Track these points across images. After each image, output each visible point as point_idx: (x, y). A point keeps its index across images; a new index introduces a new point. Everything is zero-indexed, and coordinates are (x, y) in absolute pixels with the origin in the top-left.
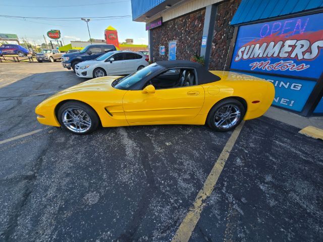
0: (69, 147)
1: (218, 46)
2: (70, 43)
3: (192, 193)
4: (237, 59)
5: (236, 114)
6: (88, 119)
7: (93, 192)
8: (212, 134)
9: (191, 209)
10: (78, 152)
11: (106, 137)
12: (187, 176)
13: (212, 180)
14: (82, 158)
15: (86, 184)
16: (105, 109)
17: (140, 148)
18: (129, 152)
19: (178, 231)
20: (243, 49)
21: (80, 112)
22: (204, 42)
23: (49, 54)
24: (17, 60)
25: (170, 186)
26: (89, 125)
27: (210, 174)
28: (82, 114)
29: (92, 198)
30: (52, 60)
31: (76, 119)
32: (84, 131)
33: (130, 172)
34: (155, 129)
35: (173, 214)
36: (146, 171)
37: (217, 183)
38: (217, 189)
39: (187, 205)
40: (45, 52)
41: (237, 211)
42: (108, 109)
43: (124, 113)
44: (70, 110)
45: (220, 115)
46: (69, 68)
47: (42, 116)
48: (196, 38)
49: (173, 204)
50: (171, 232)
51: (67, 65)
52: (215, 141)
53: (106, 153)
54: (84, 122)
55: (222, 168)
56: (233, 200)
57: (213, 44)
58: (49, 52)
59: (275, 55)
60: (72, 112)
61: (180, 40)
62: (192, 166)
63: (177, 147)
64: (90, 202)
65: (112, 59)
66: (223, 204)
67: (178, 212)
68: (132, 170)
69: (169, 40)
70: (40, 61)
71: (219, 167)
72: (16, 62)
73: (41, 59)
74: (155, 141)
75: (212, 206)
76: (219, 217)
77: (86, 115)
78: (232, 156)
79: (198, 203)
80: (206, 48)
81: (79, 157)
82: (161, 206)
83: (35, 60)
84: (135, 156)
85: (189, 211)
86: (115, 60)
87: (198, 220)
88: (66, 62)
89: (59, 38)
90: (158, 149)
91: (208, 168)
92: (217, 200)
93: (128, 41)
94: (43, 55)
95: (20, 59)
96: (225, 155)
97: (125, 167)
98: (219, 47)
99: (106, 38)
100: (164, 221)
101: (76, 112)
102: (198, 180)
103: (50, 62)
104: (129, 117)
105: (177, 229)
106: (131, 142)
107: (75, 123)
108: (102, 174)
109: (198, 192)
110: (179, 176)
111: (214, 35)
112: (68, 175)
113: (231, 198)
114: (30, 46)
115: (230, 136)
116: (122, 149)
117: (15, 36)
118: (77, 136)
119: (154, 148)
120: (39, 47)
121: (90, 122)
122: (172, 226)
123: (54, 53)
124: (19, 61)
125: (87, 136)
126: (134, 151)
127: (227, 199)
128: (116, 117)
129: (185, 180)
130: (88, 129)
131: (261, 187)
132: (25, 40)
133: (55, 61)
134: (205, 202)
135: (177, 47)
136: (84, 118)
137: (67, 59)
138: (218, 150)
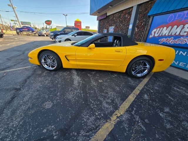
0: (43, 77)
1: (139, 29)
2: (56, 27)
3: (111, 111)
4: (151, 36)
5: (147, 67)
6: (56, 62)
7: (49, 102)
8: (130, 79)
9: (109, 121)
10: (47, 80)
11: (64, 73)
12: (109, 101)
13: (126, 105)
14: (48, 83)
15: (47, 97)
16: (65, 57)
17: (83, 81)
18: (76, 83)
19: (97, 133)
20: (155, 30)
21: (51, 57)
22: (131, 27)
23: (44, 32)
24: (28, 34)
25: (96, 105)
26: (56, 65)
27: (125, 101)
28: (52, 59)
29: (48, 105)
30: (45, 35)
31: (49, 61)
32: (53, 69)
33: (74, 94)
35: (96, 122)
36: (84, 94)
37: (129, 108)
38: (129, 111)
39: (107, 118)
40: (42, 31)
41: (141, 127)
42: (67, 57)
43: (76, 60)
45: (136, 66)
46: (53, 39)
47: (31, 58)
48: (126, 25)
49: (97, 116)
50: (93, 133)
51: (52, 37)
52: (131, 83)
53: (62, 82)
54: (53, 64)
55: (134, 99)
56: (139, 120)
57: (136, 28)
58: (44, 31)
59: (177, 34)
60: (47, 57)
61: (116, 26)
62: (113, 95)
63: (106, 84)
64: (47, 107)
65: (76, 35)
66: (131, 122)
67: (100, 121)
68: (75, 93)
69: (110, 26)
70: (39, 36)
71: (131, 98)
73: (40, 34)
74: (92, 79)
75: (123, 121)
76: (127, 129)
77: (54, 59)
78: (142, 93)
79: (114, 118)
80: (131, 30)
81: (47, 82)
82: (89, 116)
83: (37, 35)
84: (79, 85)
85: (107, 122)
86: (77, 35)
87: (112, 128)
88: (52, 36)
90: (94, 83)
91: (124, 98)
92: (128, 118)
93: (87, 27)
94: (41, 32)
95: (30, 34)
96: (137, 91)
97: (72, 90)
98: (140, 30)
99: (75, 26)
100: (89, 125)
101: (49, 57)
102: (116, 104)
103: (44, 36)
104: (78, 63)
105: (97, 132)
106: (78, 78)
107: (48, 63)
108: (57, 93)
109: (115, 111)
110: (104, 100)
111: (137, 23)
112: (38, 91)
113: (137, 118)
114: (36, 28)
115: (141, 81)
116: (72, 81)
117: (30, 23)
118: (48, 71)
119: (91, 82)
120: (40, 29)
121: (56, 64)
122: (94, 129)
123: (47, 32)
124: (29, 35)
125: (54, 72)
126: (79, 83)
127: (135, 118)
128: (71, 62)
129: (107, 103)
130: (55, 67)
131: (161, 115)
132: (34, 25)
133: (47, 36)
134: (118, 118)
135: (114, 30)
136: (53, 61)
137: (52, 34)
138: (133, 88)
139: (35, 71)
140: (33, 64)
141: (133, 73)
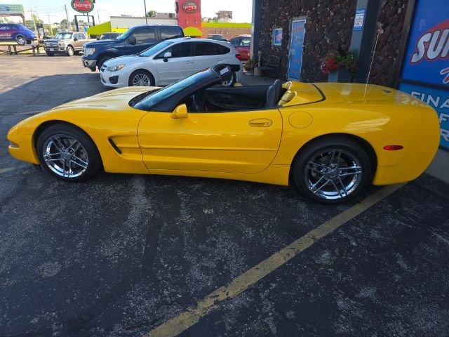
0: (45, 198)
1: (388, 28)
3: (204, 288)
5: (353, 170)
6: (85, 154)
7: (53, 262)
8: (302, 206)
9: (190, 310)
10: (55, 207)
11: (108, 189)
12: (212, 264)
13: (254, 275)
14: (57, 216)
15: (49, 251)
16: (110, 140)
17: (156, 211)
18: (134, 216)
19: (153, 331)
20: (426, 38)
21: (72, 143)
22: (359, 20)
23: (66, 41)
24: (13, 51)
25: (173, 272)
26: (85, 165)
27: (256, 267)
28: (74, 146)
29: (50, 270)
30: (71, 52)
31: (65, 153)
32: (77, 175)
33: (122, 243)
34: (197, 186)
35: (158, 309)
36: (148, 246)
37: (259, 282)
38: (253, 291)
39: (188, 302)
40: (61, 36)
41: (267, 326)
42: (115, 140)
43: (140, 150)
44: (56, 138)
46: (93, 69)
47: (15, 145)
48: (344, 11)
49: (166, 297)
50: (141, 330)
51: (90, 62)
52: (300, 218)
53: (96, 213)
54: (78, 161)
55: (284, 262)
56: (271, 311)
57: (380, 25)
58: (67, 36)
60: (59, 142)
61: (313, 17)
62: (230, 251)
63: (220, 219)
64: (45, 274)
66: (246, 314)
67: (168, 308)
68: (125, 243)
69: (293, 15)
70: (50, 54)
71: (278, 259)
72: (11, 54)
73: (52, 50)
74: (187, 205)
75: (228, 311)
76: (229, 328)
77: (81, 148)
78: (318, 247)
79: (207, 304)
80: (361, 33)
81: (54, 213)
82: (143, 297)
83: (42, 51)
84: (141, 223)
85: (185, 310)
86: (174, 56)
87: (192, 324)
88: (89, 58)
89: (91, 10)
90: (186, 218)
91: (256, 255)
92: (242, 304)
93: (221, 14)
94: (57, 42)
95: (19, 48)
96: (304, 243)
97: (117, 236)
98: (391, 32)
99: (177, 11)
100: (138, 316)
101: (66, 142)
102: (228, 272)
103: (67, 54)
104: (148, 158)
105: (153, 328)
106: (144, 201)
107: (62, 160)
108: (77, 242)
109: (216, 289)
110: (198, 262)
111: (382, 5)
112: (28, 235)
113: (269, 307)
114: (40, 26)
116: (126, 208)
117: (20, 7)
118: (62, 183)
119: (178, 214)
120: (55, 26)
121: (87, 160)
122: (147, 323)
123: (75, 40)
124: (16, 53)
125: (79, 185)
126: (143, 215)
127: (261, 307)
128: (128, 156)
129: (204, 270)
130: (84, 171)
131: (340, 303)
132: (36, 15)
133: (76, 53)
134: (218, 304)
135: (307, 30)
136: (78, 153)
137: (91, 51)
138: (297, 233)
139: (24, 182)
140: (20, 162)
141: (312, 186)
